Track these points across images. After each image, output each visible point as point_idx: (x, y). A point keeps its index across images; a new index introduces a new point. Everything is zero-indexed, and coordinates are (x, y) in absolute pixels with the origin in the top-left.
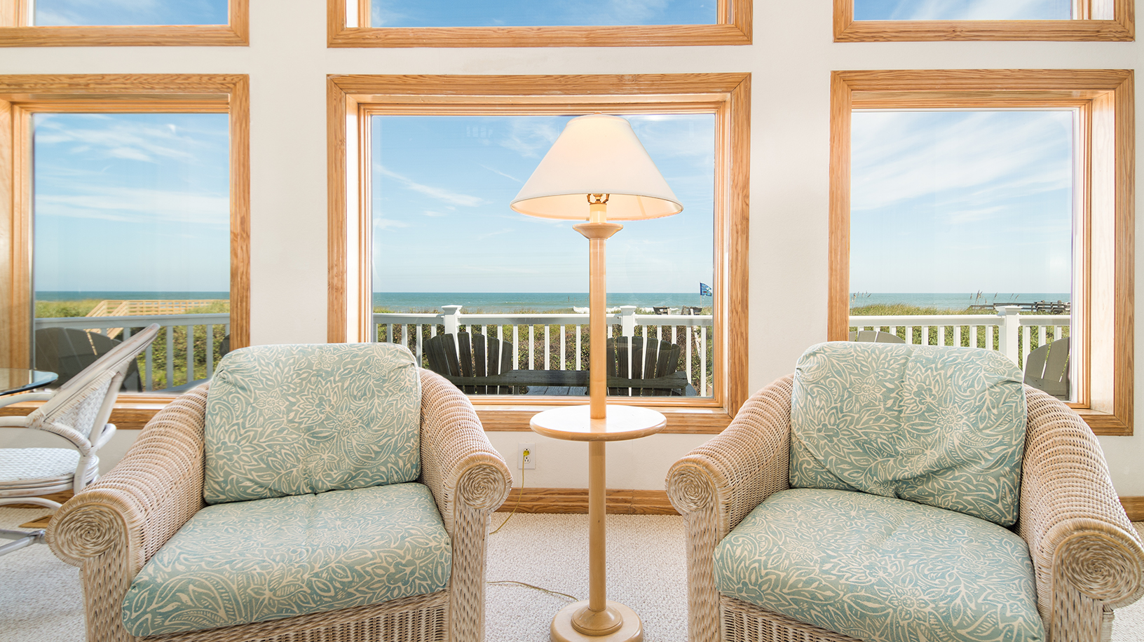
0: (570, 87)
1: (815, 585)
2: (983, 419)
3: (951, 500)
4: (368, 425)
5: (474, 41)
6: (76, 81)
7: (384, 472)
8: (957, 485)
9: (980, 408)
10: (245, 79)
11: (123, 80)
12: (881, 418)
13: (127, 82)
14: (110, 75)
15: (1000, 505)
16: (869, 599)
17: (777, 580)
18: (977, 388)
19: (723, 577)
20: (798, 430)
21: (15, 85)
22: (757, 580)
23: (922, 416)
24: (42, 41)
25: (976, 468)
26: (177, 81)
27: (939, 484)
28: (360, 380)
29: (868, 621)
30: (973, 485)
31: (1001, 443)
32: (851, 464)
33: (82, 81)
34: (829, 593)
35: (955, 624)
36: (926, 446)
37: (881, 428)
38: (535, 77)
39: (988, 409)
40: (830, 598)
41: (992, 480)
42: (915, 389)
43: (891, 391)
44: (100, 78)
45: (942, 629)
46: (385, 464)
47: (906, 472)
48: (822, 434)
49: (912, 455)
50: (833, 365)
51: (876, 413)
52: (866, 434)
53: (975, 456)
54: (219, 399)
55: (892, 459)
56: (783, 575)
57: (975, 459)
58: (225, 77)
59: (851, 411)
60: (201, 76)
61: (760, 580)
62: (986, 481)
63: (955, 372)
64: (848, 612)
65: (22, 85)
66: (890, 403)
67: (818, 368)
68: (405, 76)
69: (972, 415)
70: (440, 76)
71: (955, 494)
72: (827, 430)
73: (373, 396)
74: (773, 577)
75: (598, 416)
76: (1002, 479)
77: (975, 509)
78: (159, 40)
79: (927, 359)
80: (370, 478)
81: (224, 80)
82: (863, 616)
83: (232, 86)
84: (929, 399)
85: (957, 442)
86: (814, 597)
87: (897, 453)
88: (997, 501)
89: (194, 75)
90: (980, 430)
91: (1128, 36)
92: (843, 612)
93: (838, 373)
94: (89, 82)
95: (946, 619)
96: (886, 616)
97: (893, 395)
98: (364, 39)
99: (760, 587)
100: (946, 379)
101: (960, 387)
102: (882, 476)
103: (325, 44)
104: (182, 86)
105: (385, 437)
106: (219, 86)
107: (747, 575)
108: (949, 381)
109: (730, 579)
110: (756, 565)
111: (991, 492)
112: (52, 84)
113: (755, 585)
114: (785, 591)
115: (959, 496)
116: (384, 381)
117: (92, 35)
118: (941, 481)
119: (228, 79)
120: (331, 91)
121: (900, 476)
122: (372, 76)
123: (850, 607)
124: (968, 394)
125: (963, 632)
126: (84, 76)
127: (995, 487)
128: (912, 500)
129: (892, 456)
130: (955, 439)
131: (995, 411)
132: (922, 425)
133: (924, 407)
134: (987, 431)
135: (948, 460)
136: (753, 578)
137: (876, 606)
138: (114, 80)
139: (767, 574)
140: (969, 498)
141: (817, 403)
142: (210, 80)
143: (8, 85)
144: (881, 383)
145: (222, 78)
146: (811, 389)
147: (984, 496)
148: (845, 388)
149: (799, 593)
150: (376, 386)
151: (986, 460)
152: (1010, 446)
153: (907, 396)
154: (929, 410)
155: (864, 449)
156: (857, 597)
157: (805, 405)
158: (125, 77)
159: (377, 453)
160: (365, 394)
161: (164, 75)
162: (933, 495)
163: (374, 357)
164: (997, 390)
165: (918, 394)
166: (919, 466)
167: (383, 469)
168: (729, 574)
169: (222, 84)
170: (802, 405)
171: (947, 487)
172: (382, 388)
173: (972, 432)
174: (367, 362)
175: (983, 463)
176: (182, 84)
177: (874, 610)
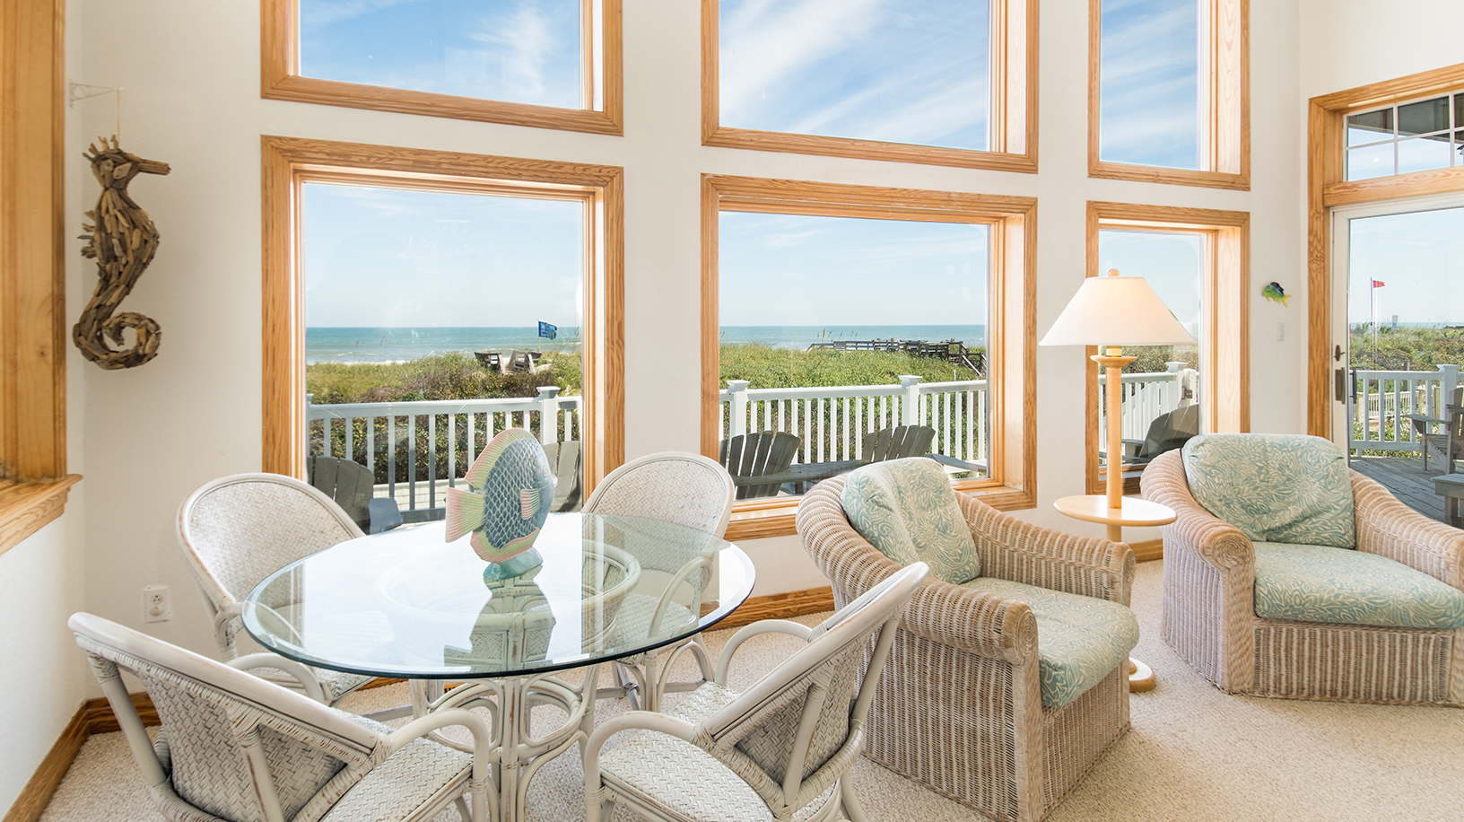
0: (912, 200)
1: (1341, 597)
2: (1330, 483)
3: (1310, 538)
4: (944, 532)
5: (835, 151)
6: (421, 158)
7: (968, 571)
8: (1316, 527)
9: (1327, 476)
10: (619, 171)
11: (483, 163)
12: (1258, 487)
13: (489, 165)
14: (465, 154)
15: (1346, 537)
16: (1376, 598)
17: (1316, 599)
18: (1323, 463)
19: (1273, 604)
20: (1204, 501)
21: (339, 155)
22: (1301, 601)
23: (1284, 484)
24: (376, 103)
25: (1328, 516)
26: (548, 169)
27: (1301, 528)
28: (922, 493)
29: (1379, 610)
30: (1327, 525)
31: (1344, 498)
32: (1241, 522)
33: (432, 159)
34: (1352, 600)
35: (1427, 601)
36: (1289, 504)
37: (1259, 495)
38: (883, 189)
39: (1333, 477)
40: (1354, 602)
41: (1341, 522)
42: (1278, 466)
43: (1261, 468)
44: (455, 157)
45: (1422, 605)
46: (967, 564)
47: (1276, 523)
48: (1223, 502)
49: (1280, 511)
50: (1220, 453)
51: (1253, 485)
52: (1249, 500)
53: (1329, 507)
54: (883, 522)
55: (1265, 516)
56: (1318, 595)
57: (1328, 509)
58: (601, 168)
59: (1238, 485)
60: (575, 166)
61: (1303, 602)
62: (1337, 523)
63: (1303, 453)
64: (1366, 608)
65: (349, 156)
66: (1262, 476)
67: (1211, 455)
68: (774, 180)
69: (1322, 481)
70: (805, 183)
71: (1314, 534)
72: (1227, 499)
73: (936, 506)
74: (1312, 598)
75: (1116, 506)
76: (1347, 520)
77: (1330, 541)
78: (525, 119)
79: (1280, 445)
80: (959, 577)
81: (600, 172)
82: (1376, 608)
83: (608, 179)
84: (1287, 472)
85: (1315, 500)
86: (1343, 604)
87: (1270, 510)
88: (1344, 535)
89: (566, 164)
90: (1329, 490)
91: (1246, 187)
92: (1364, 610)
93: (1225, 457)
94: (442, 161)
95: (1422, 599)
96: (1389, 605)
97: (1263, 471)
98: (739, 140)
99: (1303, 605)
100: (1298, 458)
101: (1310, 463)
102: (1259, 528)
103: (699, 142)
104: (554, 176)
105: (962, 541)
106: (596, 179)
107: (1293, 600)
108: (1300, 459)
109: (1278, 605)
110: (1297, 592)
111: (1340, 529)
112: (391, 160)
113: (1300, 605)
114: (1323, 604)
115: (1317, 534)
116: (941, 492)
117: (444, 105)
118: (1303, 526)
119: (604, 172)
120: (708, 191)
121: (1273, 526)
122: (744, 178)
123: (1367, 605)
124: (1317, 467)
125: (1432, 605)
126: (433, 153)
127: (1343, 527)
128: (1278, 541)
129: (1266, 513)
130: (1313, 498)
131: (1336, 477)
132: (1285, 490)
133: (1284, 478)
134: (1334, 491)
135: (1309, 511)
136: (1298, 601)
137: (1382, 601)
138: (472, 161)
139: (1307, 597)
140: (1326, 535)
141: (1216, 481)
142: (584, 170)
143: (328, 154)
144: (1253, 463)
145: (598, 169)
146: (1210, 471)
147: (1336, 533)
148: (1232, 469)
149: (1333, 604)
150: (936, 497)
151: (1335, 509)
152: (1348, 499)
153: (1272, 471)
154: (1289, 479)
155: (1246, 511)
156: (1369, 599)
157: (1207, 483)
158: (485, 158)
159: (961, 555)
160: (930, 505)
161: (531, 160)
162: (1295, 536)
163: (925, 471)
164: (1335, 464)
165: (1280, 469)
166: (1287, 517)
167: (968, 568)
168: (1278, 602)
169: (598, 176)
170: (1204, 483)
171: (1308, 529)
172: (941, 498)
173: (1324, 492)
174: (922, 477)
175: (1333, 511)
176: (553, 173)
177: (1382, 604)
